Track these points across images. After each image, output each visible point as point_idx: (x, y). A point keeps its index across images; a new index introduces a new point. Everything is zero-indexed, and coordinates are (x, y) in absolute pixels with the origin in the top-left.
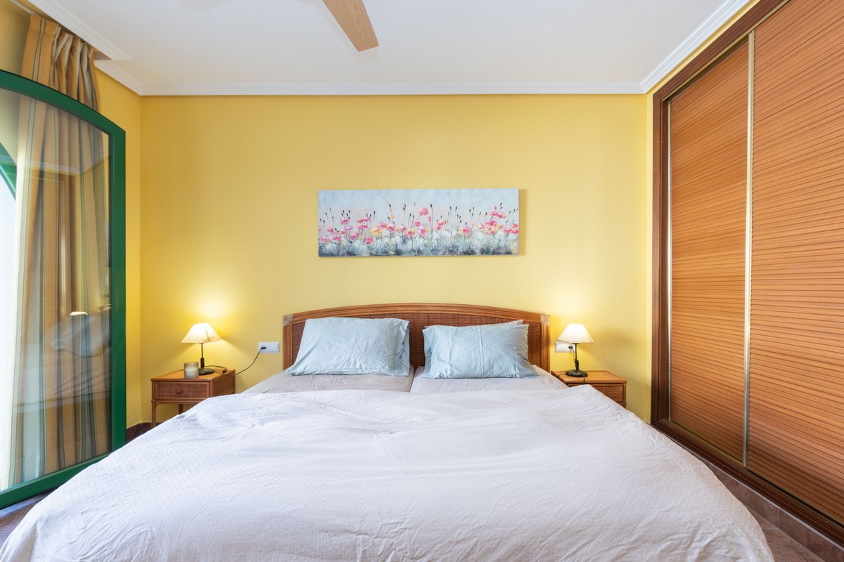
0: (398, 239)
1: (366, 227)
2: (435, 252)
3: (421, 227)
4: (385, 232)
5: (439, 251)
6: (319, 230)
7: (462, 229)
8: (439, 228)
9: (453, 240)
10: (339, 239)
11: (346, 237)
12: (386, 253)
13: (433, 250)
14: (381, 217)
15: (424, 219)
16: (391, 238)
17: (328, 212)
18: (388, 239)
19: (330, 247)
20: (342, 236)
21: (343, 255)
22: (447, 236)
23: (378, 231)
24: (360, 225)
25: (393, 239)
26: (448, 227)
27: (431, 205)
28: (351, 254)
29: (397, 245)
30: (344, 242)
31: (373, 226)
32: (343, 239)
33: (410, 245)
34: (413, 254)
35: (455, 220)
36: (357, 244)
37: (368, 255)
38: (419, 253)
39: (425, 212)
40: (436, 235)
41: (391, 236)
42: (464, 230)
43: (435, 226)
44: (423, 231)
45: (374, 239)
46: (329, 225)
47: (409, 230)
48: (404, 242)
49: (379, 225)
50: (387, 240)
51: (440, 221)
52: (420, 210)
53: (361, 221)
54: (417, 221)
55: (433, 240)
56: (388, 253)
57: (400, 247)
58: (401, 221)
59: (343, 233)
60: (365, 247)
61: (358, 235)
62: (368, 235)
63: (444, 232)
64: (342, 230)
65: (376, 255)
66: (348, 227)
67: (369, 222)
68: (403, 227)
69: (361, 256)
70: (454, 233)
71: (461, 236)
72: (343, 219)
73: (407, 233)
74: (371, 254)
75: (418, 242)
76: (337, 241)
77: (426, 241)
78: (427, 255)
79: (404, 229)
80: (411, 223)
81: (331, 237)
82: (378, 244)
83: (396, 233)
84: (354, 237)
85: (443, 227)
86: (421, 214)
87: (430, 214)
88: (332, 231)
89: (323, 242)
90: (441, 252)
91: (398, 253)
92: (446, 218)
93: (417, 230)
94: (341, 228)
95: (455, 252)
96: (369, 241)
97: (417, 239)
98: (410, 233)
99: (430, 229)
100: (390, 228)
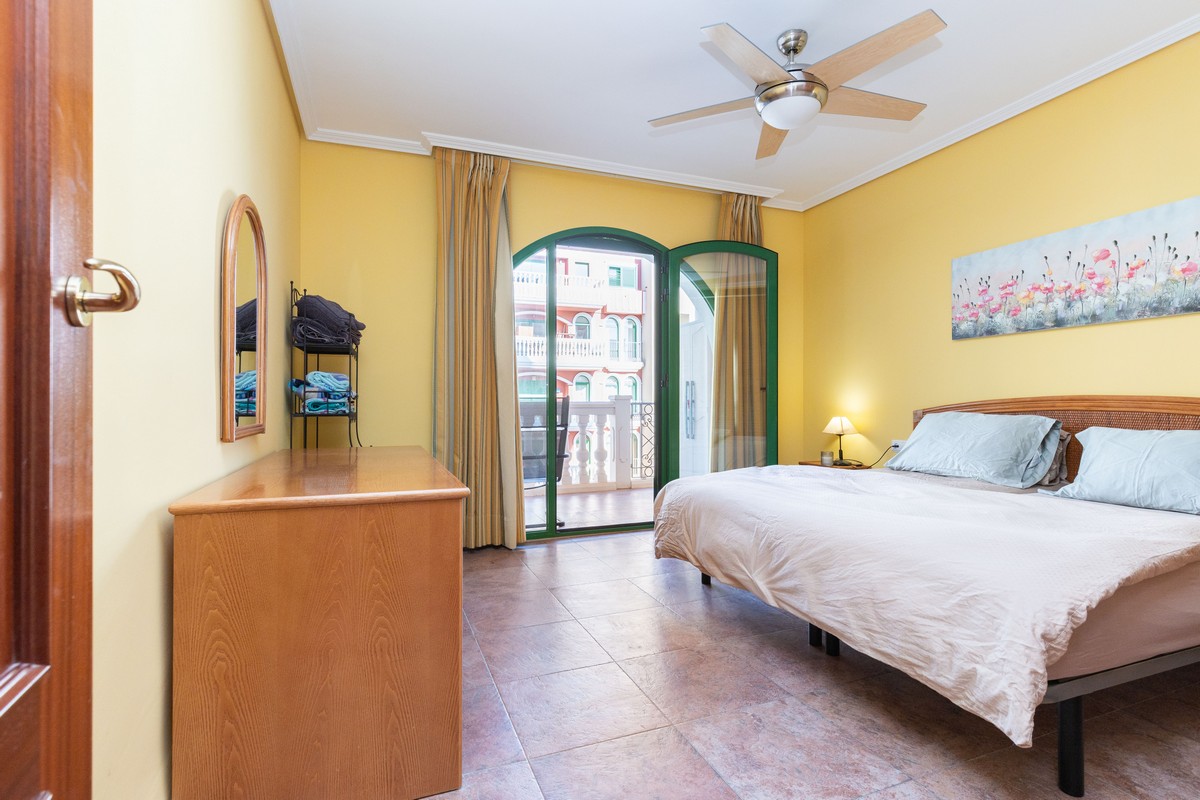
0: (1058, 303)
1: (1012, 294)
2: (1123, 314)
3: (1097, 280)
4: (1039, 296)
5: (1131, 311)
6: (953, 308)
7: (1178, 268)
8: (1131, 276)
9: (1159, 291)
10: (975, 315)
11: (985, 312)
12: (1040, 326)
13: (1119, 312)
14: (1033, 276)
15: (1103, 267)
16: (1047, 303)
17: (964, 284)
18: (1044, 305)
19: (964, 327)
20: (980, 310)
21: (981, 335)
22: (1148, 286)
23: (1028, 296)
24: (1002, 292)
25: (1050, 304)
26: (1148, 272)
27: (1116, 242)
28: (991, 332)
29: (1056, 312)
30: (983, 318)
31: (1021, 292)
32: (981, 314)
33: (1078, 309)
34: (1084, 321)
35: (1161, 255)
36: (999, 318)
37: (1014, 331)
38: (1094, 319)
39: (1106, 255)
40: (1124, 288)
41: (1048, 301)
42: (1184, 271)
43: (1124, 271)
44: (1100, 286)
45: (1023, 308)
46: (965, 299)
47: (1077, 287)
48: (1069, 306)
49: (1030, 287)
50: (1041, 307)
51: (1134, 264)
52: (1096, 254)
53: (1003, 288)
54: (1090, 271)
55: (1119, 297)
56: (1042, 324)
57: (1062, 314)
58: (1064, 275)
59: (981, 306)
60: (1009, 321)
61: (1000, 306)
62: (1014, 305)
63: (1140, 279)
64: (979, 303)
65: (1026, 330)
66: (987, 298)
67: (1015, 287)
68: (1067, 285)
69: (1004, 334)
70: (1162, 278)
71: (1176, 282)
72: (981, 289)
73: (1073, 292)
74: (1019, 330)
75: (1093, 303)
76: (973, 319)
77: (1106, 300)
78: (1110, 321)
79: (1069, 287)
80: (1079, 278)
81: (967, 314)
82: (1028, 315)
83: (1056, 295)
84: (996, 311)
85: (1139, 273)
86: (1097, 259)
87: (1114, 256)
88: (967, 306)
89: (957, 321)
90: (1136, 314)
91: (1059, 323)
92: (1144, 256)
93: (1090, 286)
94: (979, 301)
95: (1163, 310)
96: (1017, 311)
97: (1091, 298)
98: (1079, 291)
99: (1114, 280)
100: (1047, 289)
